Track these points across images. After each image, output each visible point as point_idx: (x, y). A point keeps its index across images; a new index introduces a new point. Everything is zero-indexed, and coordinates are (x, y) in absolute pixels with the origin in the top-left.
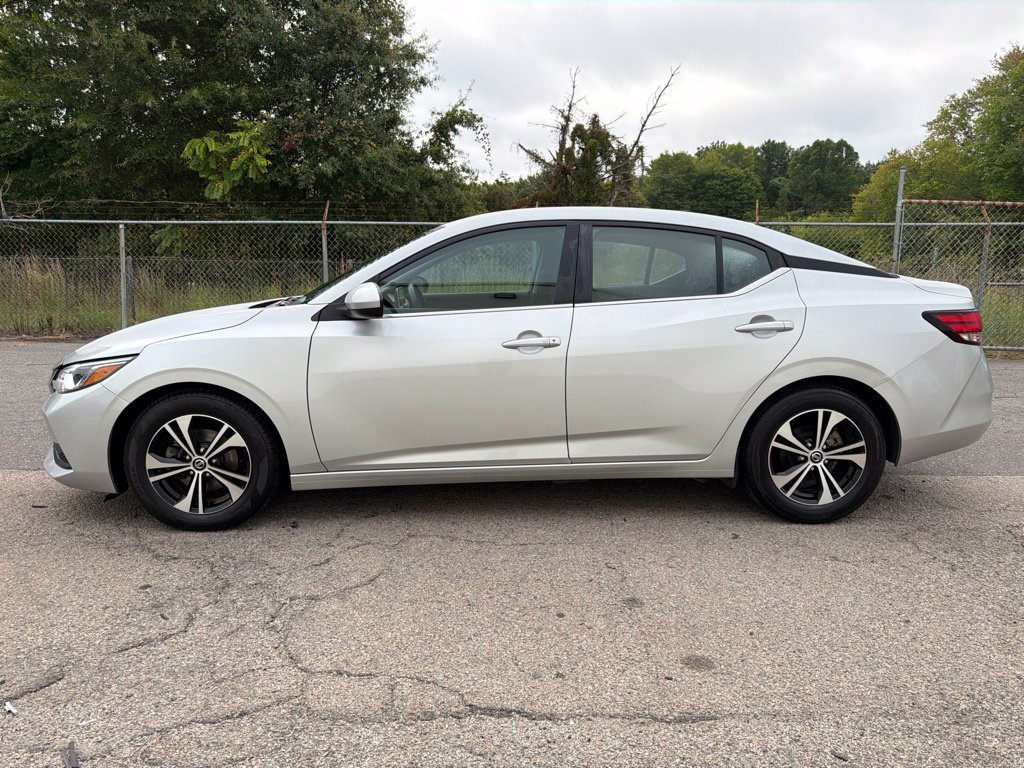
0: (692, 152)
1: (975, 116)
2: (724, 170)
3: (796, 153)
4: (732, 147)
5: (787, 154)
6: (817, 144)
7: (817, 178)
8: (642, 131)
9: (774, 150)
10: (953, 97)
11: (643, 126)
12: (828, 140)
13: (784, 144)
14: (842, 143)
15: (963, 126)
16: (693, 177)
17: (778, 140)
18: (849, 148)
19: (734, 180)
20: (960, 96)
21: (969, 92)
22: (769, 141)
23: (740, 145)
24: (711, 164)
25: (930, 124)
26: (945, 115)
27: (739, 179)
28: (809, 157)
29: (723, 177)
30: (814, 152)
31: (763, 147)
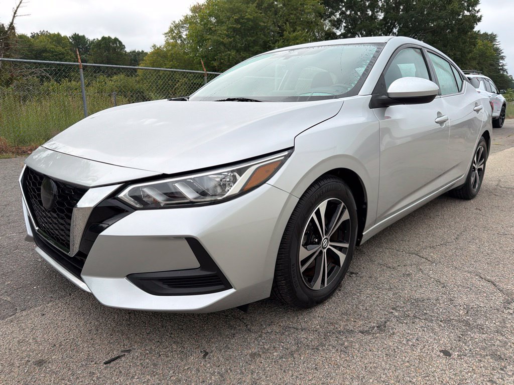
0: (29, 35)
1: (185, 33)
2: (53, 48)
3: (93, 42)
4: (54, 35)
5: (87, 42)
6: (104, 38)
7: (107, 57)
8: (14, 17)
9: (78, 40)
10: (174, 22)
11: (15, 13)
12: (109, 37)
13: (84, 36)
14: (116, 40)
15: (180, 37)
16: (33, 50)
17: (81, 34)
18: (120, 43)
19: (60, 54)
20: (177, 22)
21: (181, 21)
22: (75, 34)
23: (59, 34)
24: (43, 43)
25: (166, 34)
26: (171, 31)
27: (63, 54)
28: (100, 45)
29: (53, 52)
30: (103, 42)
31: (72, 37)
